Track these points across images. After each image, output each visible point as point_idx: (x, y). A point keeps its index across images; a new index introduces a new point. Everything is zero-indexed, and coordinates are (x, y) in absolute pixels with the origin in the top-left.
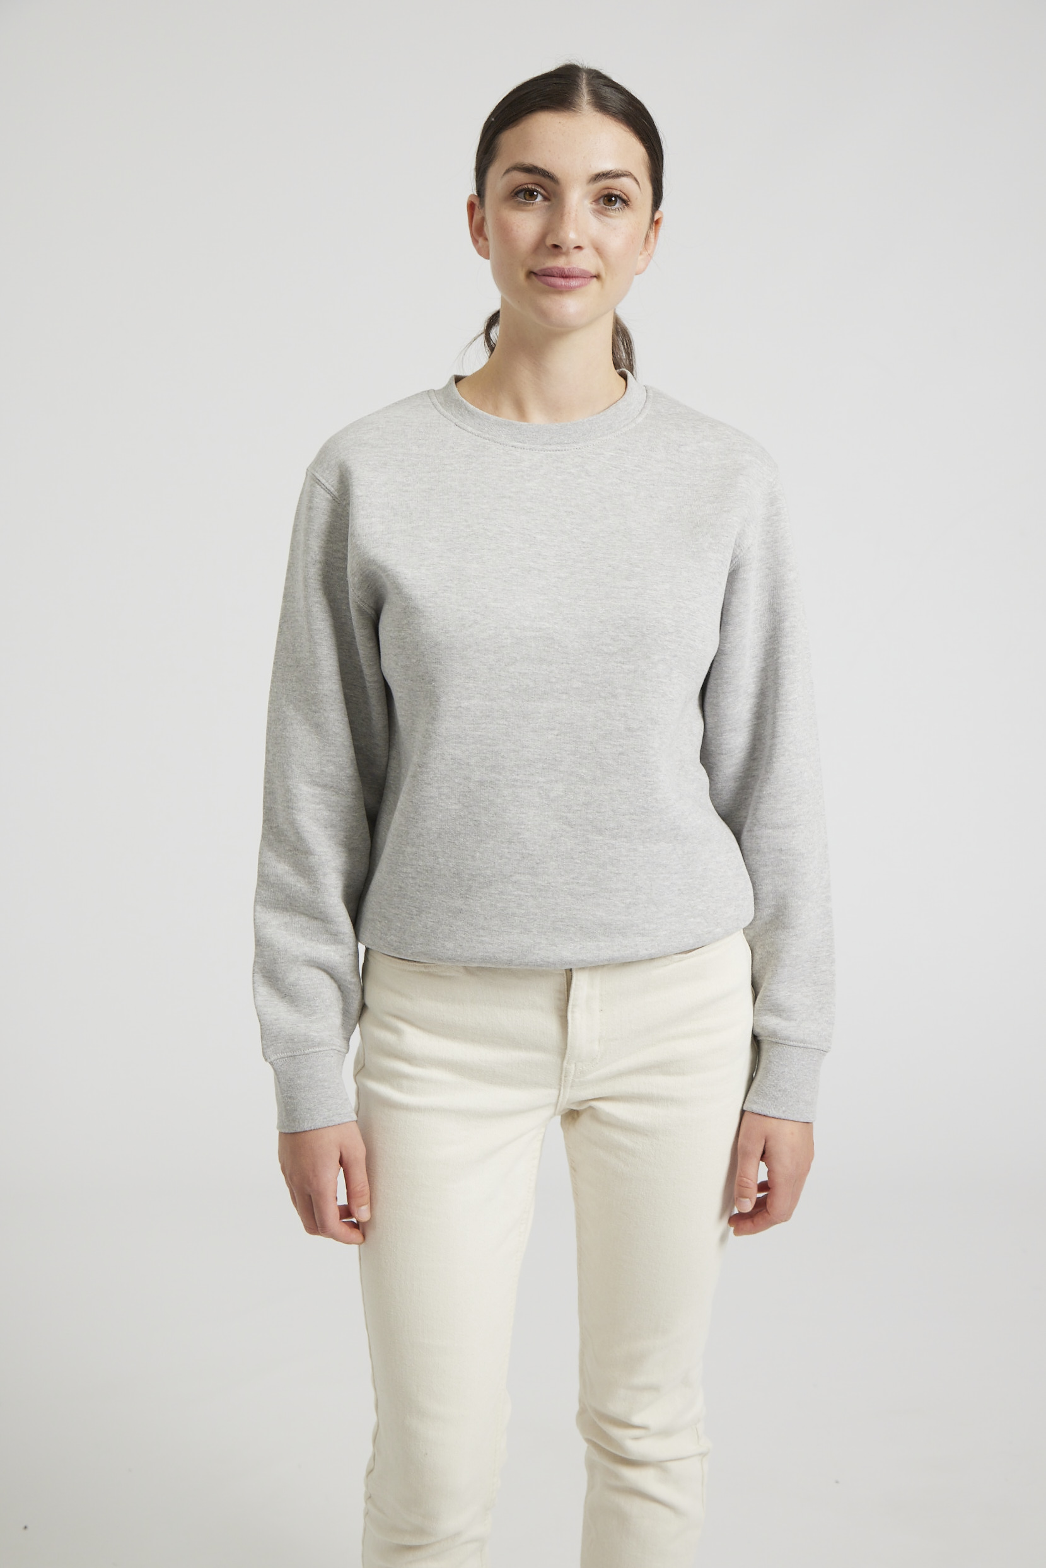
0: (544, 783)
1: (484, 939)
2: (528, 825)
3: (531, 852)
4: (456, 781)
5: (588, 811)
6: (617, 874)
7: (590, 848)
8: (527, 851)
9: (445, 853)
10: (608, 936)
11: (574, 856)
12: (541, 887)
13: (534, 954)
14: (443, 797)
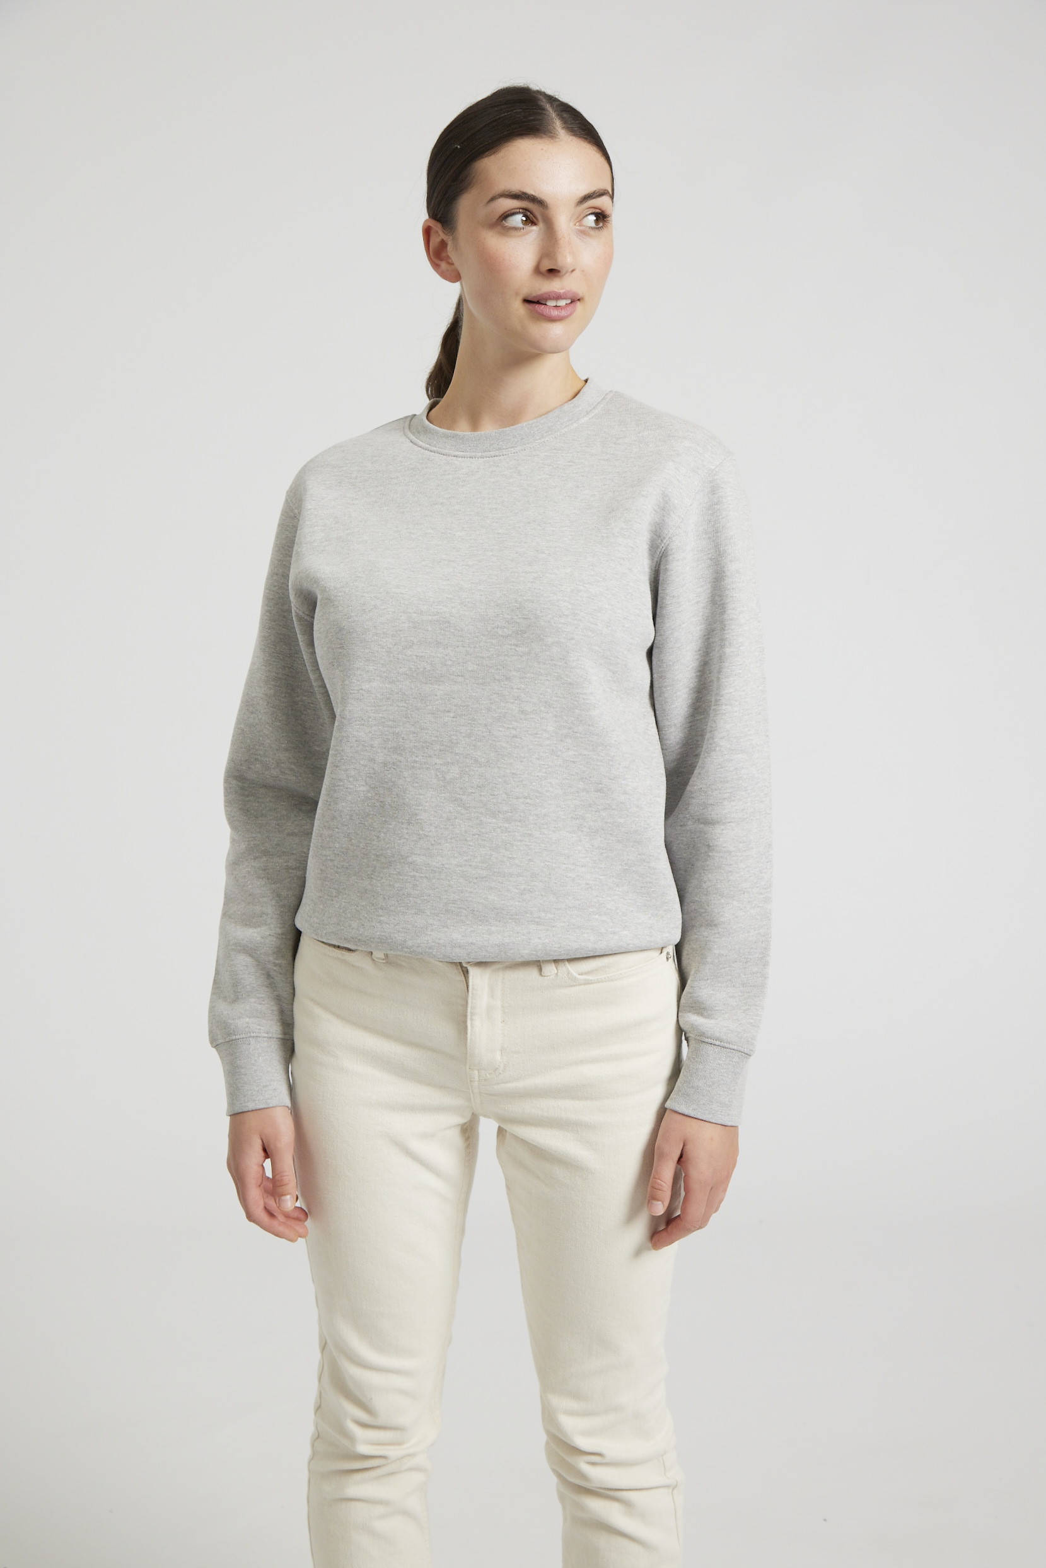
0: (441, 764)
1: (382, 918)
2: (426, 806)
3: (427, 834)
4: (362, 762)
5: (482, 794)
6: (511, 858)
7: (483, 830)
8: (423, 832)
9: (358, 834)
10: (500, 921)
11: (469, 839)
12: (435, 869)
13: (427, 935)
14: (351, 779)
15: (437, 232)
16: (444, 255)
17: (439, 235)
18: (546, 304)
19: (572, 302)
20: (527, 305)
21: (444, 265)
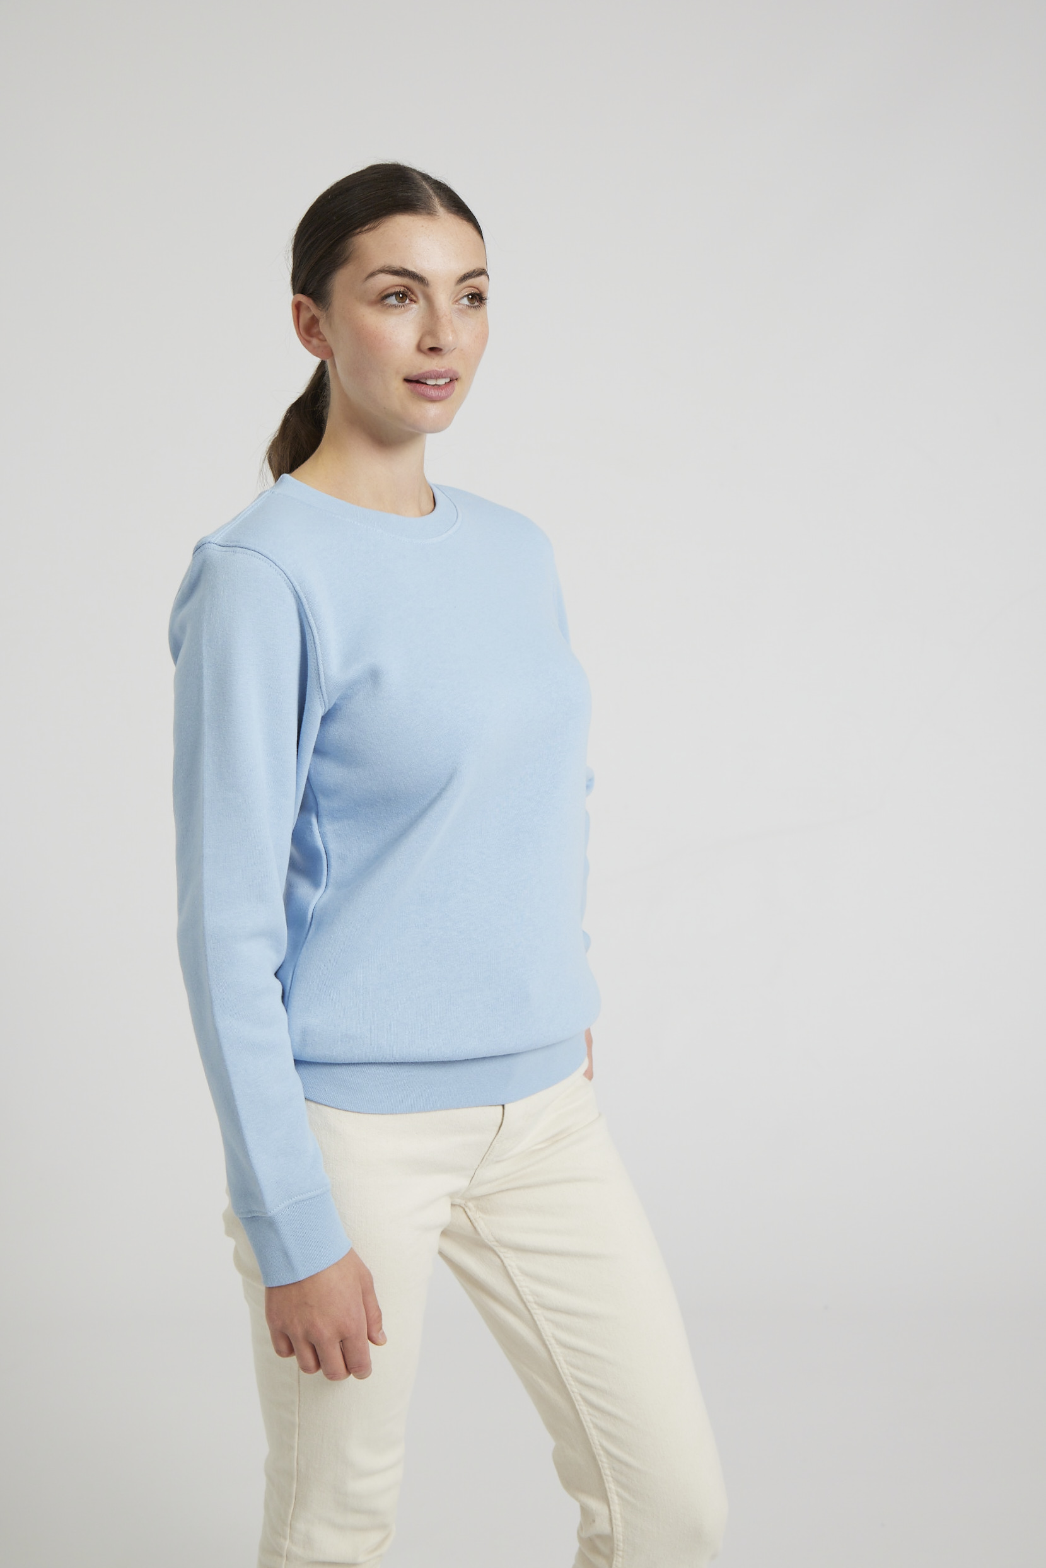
15: (308, 308)
16: (315, 331)
17: (311, 311)
18: (426, 384)
19: (451, 381)
20: (407, 385)
21: (315, 341)
